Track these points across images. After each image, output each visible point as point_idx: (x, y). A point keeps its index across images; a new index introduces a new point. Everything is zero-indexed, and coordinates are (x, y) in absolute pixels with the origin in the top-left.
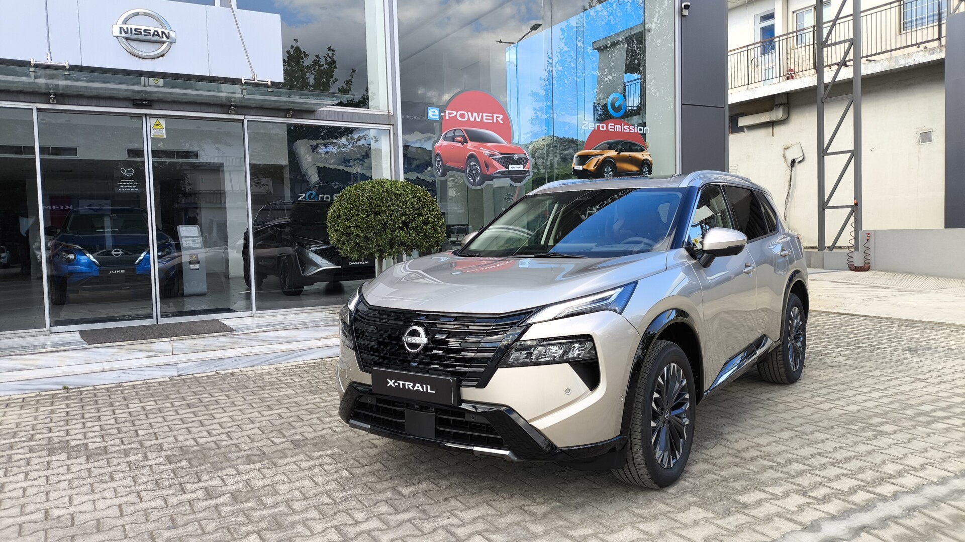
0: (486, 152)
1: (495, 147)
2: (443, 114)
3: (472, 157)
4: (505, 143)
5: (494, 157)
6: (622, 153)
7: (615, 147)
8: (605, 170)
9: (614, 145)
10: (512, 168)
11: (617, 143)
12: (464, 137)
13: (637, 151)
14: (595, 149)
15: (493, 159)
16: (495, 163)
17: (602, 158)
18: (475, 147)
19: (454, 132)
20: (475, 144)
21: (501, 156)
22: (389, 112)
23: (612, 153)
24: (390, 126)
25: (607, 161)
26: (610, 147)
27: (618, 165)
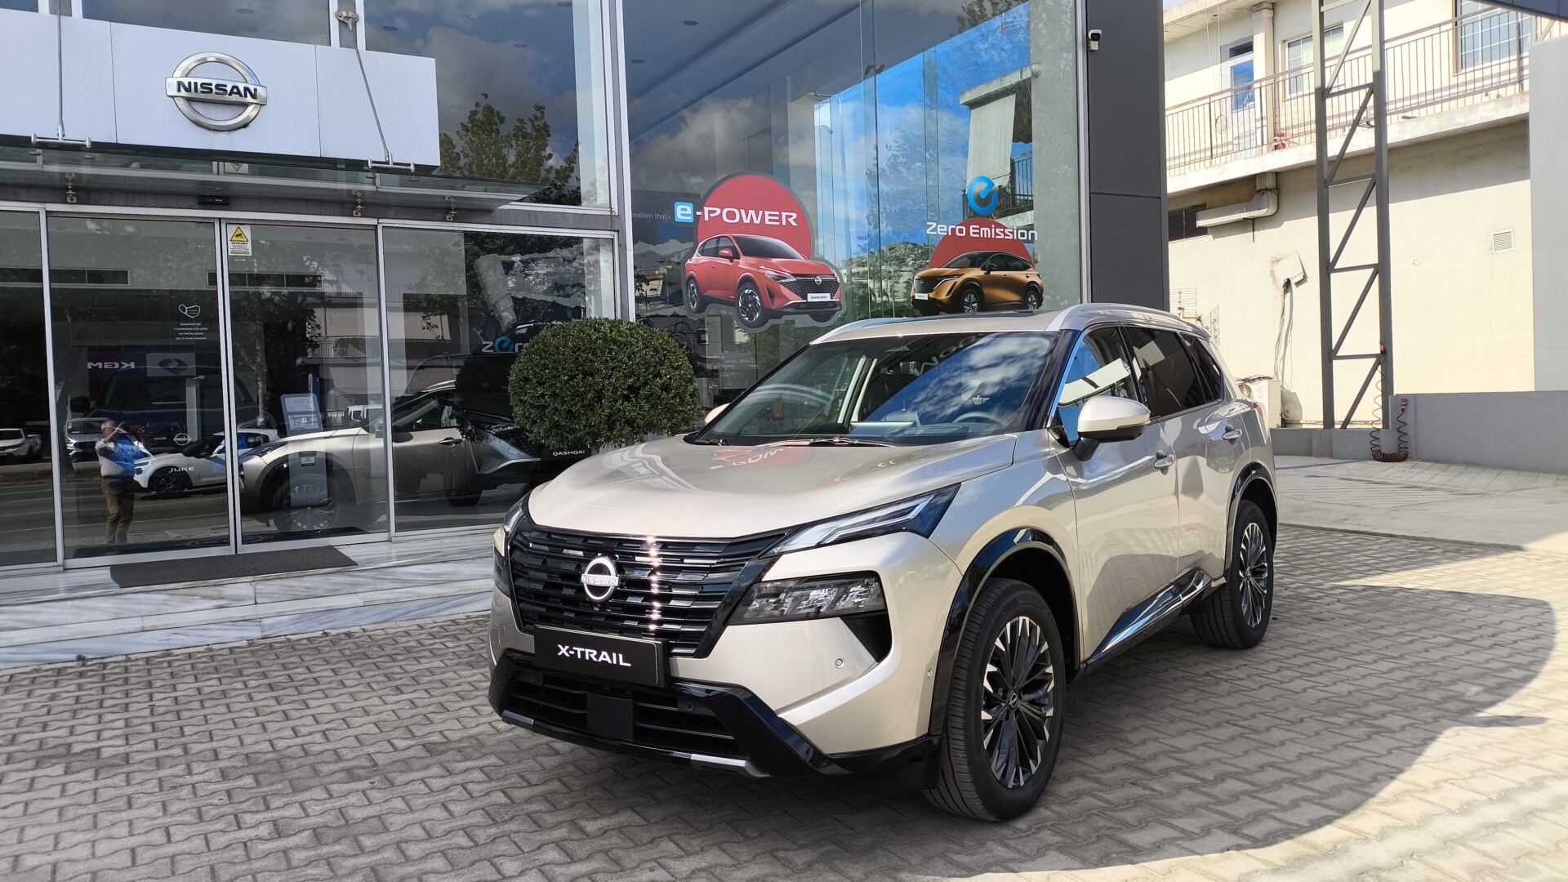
0: (770, 273)
1: (784, 264)
2: (698, 213)
3: (747, 281)
4: (801, 259)
5: (784, 281)
6: (992, 273)
7: (981, 262)
8: (966, 300)
9: (979, 259)
10: (812, 298)
11: (985, 256)
12: (733, 249)
13: (1017, 269)
14: (948, 267)
15: (782, 283)
16: (785, 291)
17: (959, 280)
18: (751, 265)
19: (718, 242)
20: (752, 260)
21: (793, 279)
22: (611, 211)
23: (976, 273)
24: (613, 233)
25: (968, 286)
26: (974, 262)
27: (987, 291)
